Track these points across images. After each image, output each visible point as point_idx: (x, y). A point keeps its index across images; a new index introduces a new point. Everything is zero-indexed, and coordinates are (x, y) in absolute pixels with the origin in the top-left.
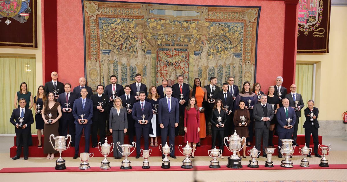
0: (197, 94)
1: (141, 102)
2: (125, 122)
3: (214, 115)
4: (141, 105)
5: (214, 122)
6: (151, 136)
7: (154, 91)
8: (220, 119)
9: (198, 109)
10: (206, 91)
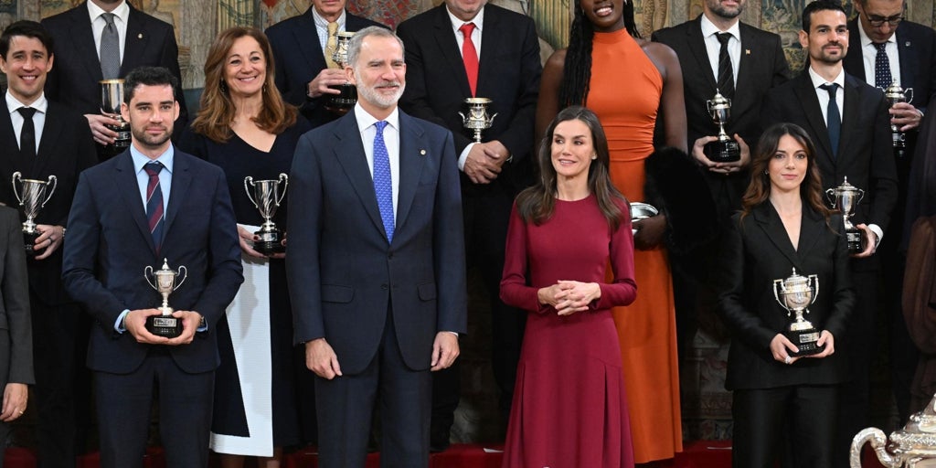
0: (601, 89)
1: (139, 158)
2: (9, 332)
3: (750, 260)
4: (143, 180)
5: (750, 322)
6: (228, 445)
7: (248, 66)
8: (797, 290)
9: (616, 211)
10: (677, 71)
